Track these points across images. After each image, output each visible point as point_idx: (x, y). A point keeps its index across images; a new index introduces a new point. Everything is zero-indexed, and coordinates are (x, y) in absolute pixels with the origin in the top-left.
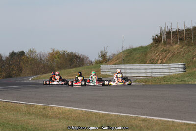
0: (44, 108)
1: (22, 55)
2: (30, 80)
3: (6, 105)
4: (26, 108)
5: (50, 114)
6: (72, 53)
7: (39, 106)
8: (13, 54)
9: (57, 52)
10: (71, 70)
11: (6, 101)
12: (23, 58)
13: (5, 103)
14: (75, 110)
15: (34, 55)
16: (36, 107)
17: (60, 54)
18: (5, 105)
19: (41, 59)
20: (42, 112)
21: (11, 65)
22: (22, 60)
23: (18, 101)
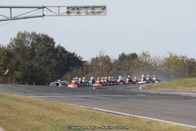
0: (149, 123)
1: (133, 58)
2: (140, 88)
3: (108, 116)
4: (129, 121)
5: (155, 129)
6: (192, 59)
7: (143, 120)
8: (123, 57)
9: (175, 58)
10: (190, 79)
11: (109, 112)
12: (134, 61)
13: (107, 114)
14: (183, 127)
15: (147, 60)
16: (140, 121)
17: (178, 60)
18: (106, 116)
19: (155, 65)
20: (146, 127)
21: (120, 69)
22: (133, 64)
23: (122, 112)
